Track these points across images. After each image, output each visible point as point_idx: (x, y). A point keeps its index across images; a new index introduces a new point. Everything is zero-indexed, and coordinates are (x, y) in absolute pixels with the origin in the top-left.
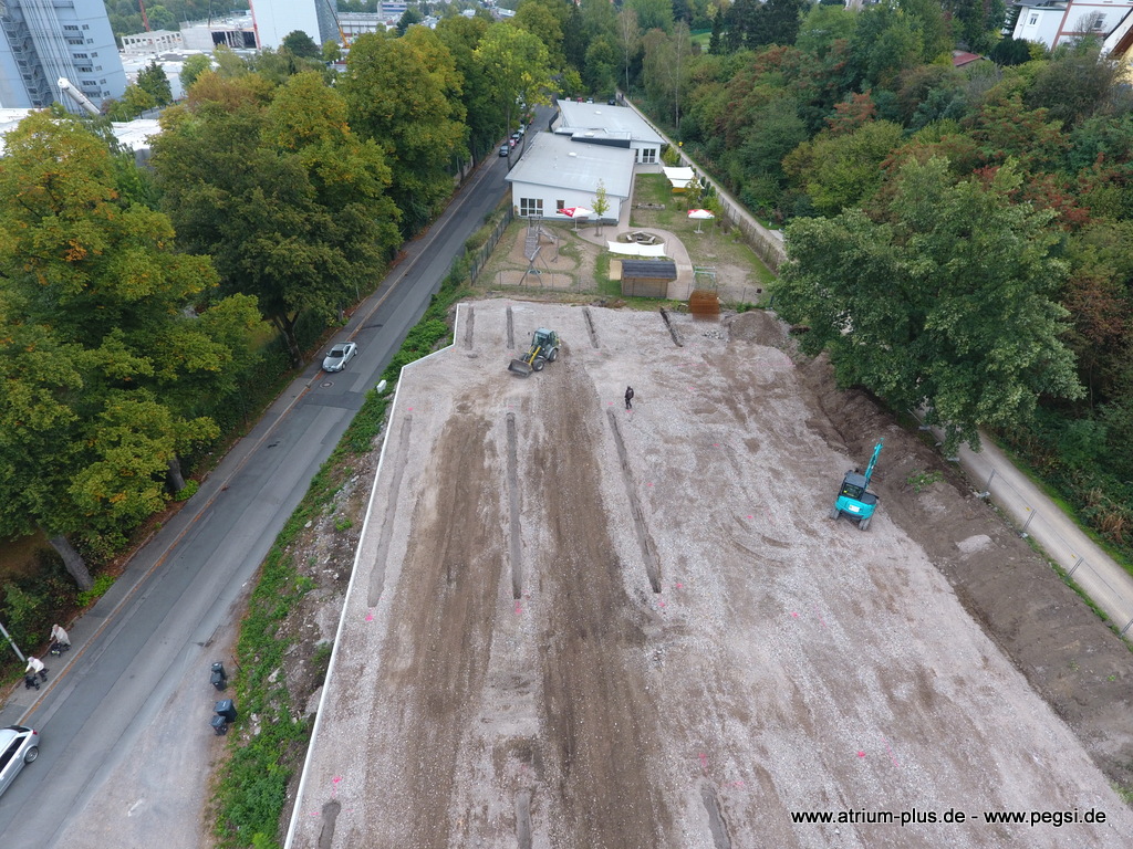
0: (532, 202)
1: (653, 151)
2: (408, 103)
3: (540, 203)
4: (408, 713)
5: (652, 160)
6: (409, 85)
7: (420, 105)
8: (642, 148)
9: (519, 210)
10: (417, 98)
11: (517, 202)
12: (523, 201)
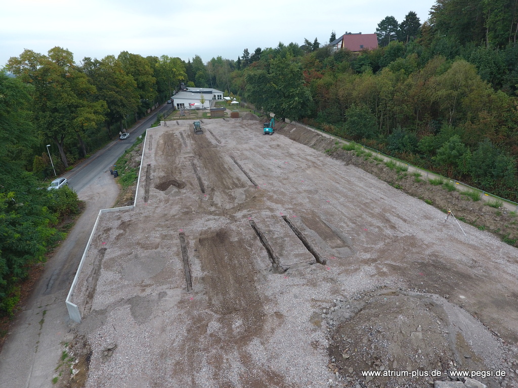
0: (181, 104)
1: (221, 96)
2: (138, 70)
3: (183, 104)
4: (163, 157)
5: (221, 99)
6: (138, 65)
7: (142, 70)
8: (216, 95)
9: (177, 107)
10: (140, 68)
11: (175, 105)
12: (178, 105)
